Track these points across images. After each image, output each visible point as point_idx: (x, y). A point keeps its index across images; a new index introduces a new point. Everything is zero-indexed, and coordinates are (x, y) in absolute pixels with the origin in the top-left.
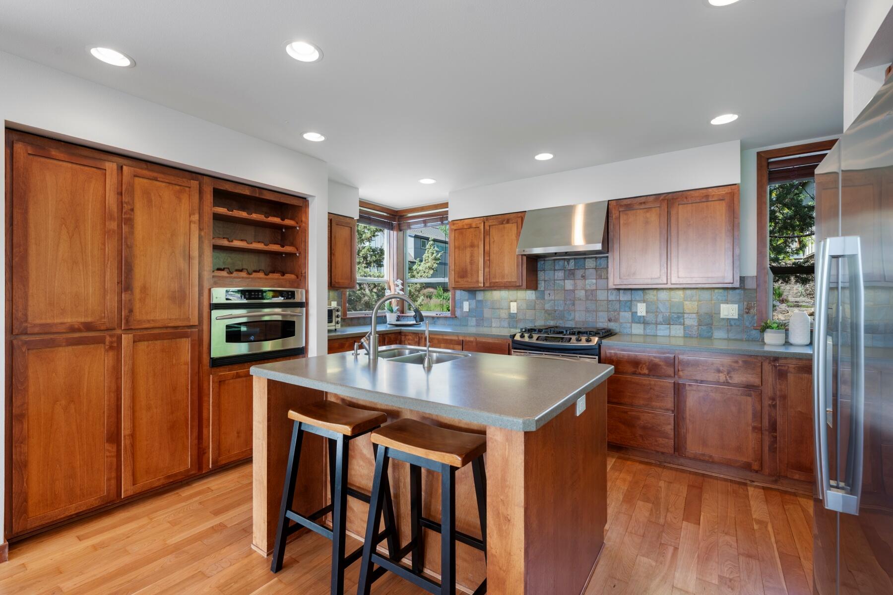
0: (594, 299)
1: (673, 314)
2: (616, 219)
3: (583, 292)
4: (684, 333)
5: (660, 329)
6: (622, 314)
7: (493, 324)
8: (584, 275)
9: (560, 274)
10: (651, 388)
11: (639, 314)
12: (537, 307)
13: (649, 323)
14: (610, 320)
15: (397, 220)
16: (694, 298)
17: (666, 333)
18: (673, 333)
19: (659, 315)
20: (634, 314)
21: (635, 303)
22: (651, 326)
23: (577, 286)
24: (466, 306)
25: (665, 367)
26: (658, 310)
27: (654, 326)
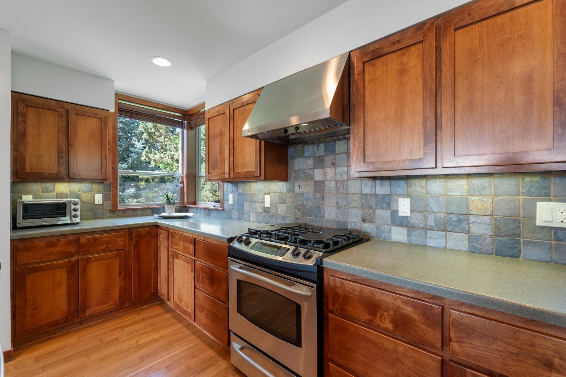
0: (345, 192)
1: (450, 216)
2: (358, 74)
3: (333, 183)
4: (469, 245)
5: (431, 238)
6: (379, 212)
7: (251, 218)
8: (334, 161)
9: (310, 162)
10: (397, 359)
11: (401, 214)
12: (288, 201)
13: (415, 227)
14: (364, 220)
15: (187, 119)
16: (486, 192)
17: (440, 243)
18: (451, 245)
19: (430, 217)
20: (395, 213)
21: (396, 197)
22: (418, 231)
23: (327, 176)
24: (231, 199)
25: (423, 326)
26: (428, 209)
27: (421, 231)
